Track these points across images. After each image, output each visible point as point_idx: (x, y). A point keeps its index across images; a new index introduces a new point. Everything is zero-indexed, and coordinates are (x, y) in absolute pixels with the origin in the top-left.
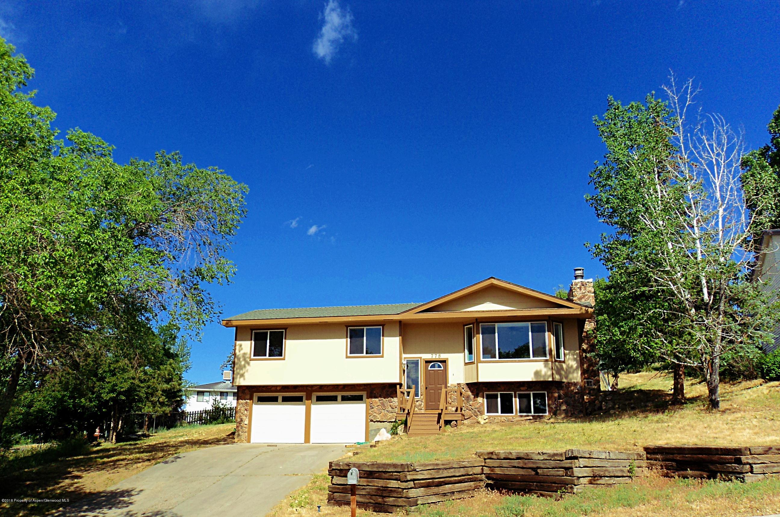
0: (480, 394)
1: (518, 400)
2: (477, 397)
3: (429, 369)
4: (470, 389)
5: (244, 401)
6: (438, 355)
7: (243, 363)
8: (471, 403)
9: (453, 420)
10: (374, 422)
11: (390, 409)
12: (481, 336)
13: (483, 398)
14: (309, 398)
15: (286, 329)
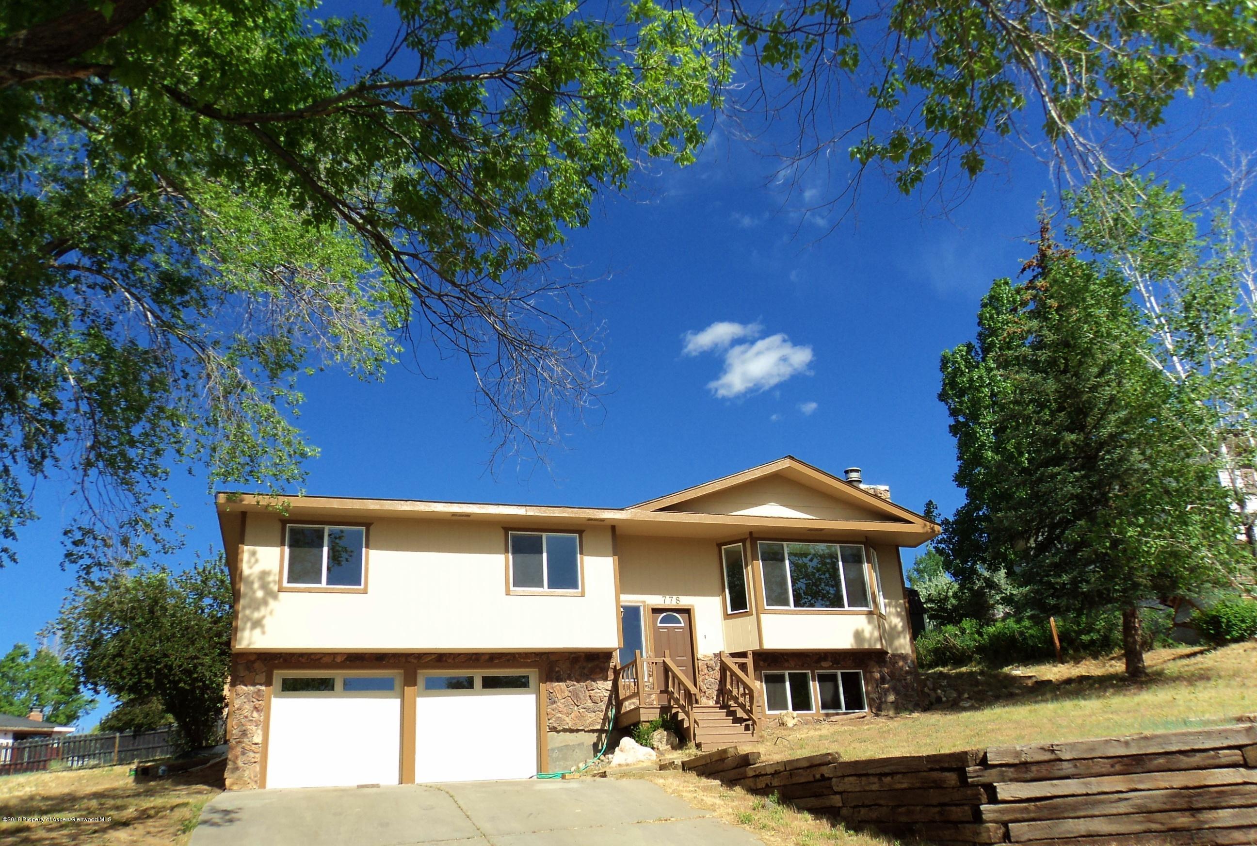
1: (817, 685)
3: (659, 624)
5: (251, 688)
6: (675, 597)
7: (260, 594)
10: (558, 732)
11: (589, 704)
12: (760, 564)
13: (761, 681)
14: (410, 680)
15: (368, 526)
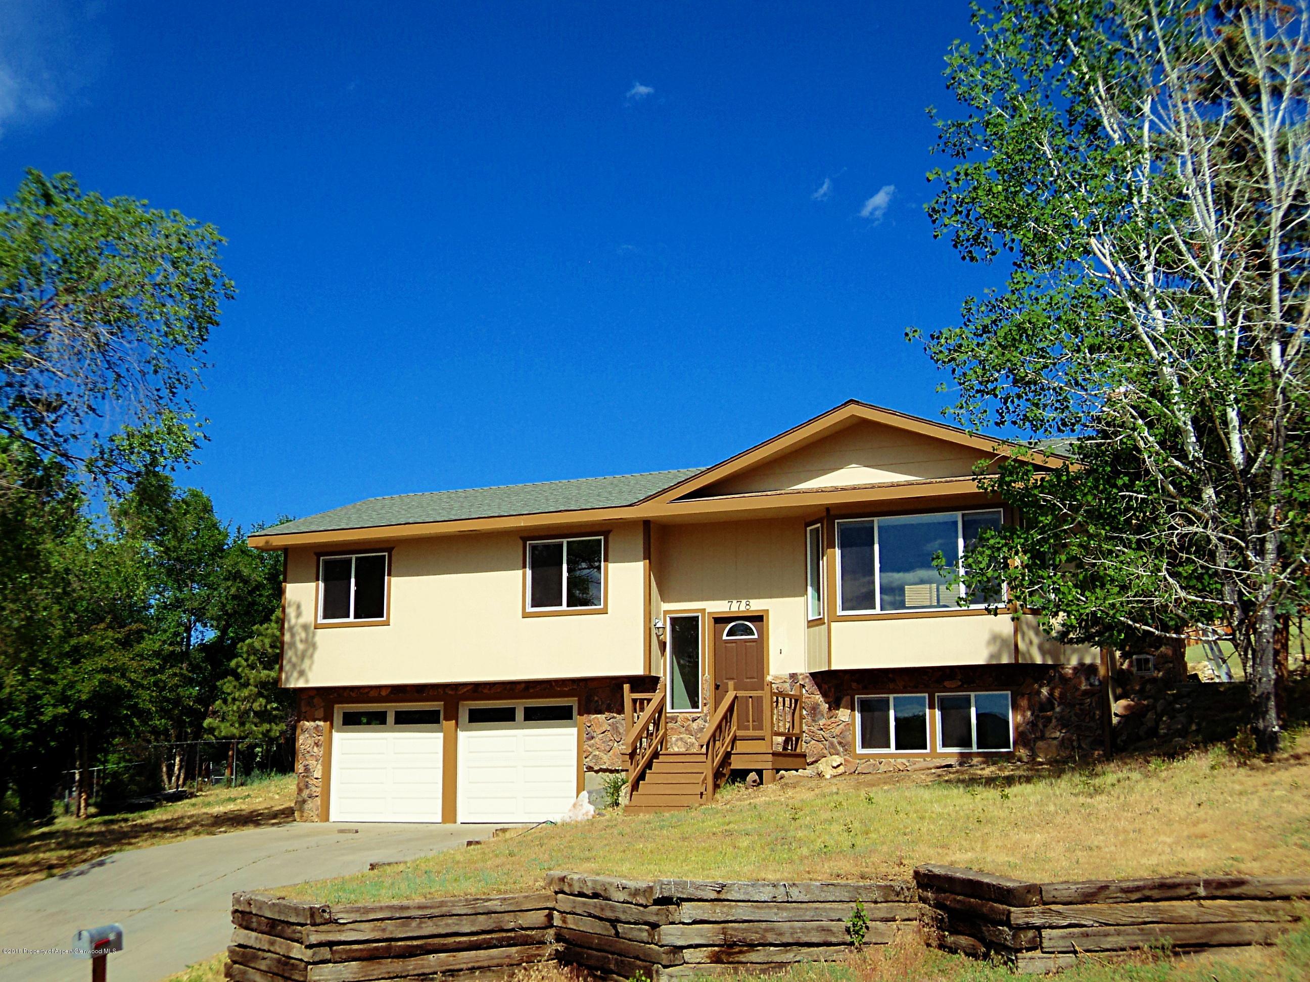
0: (846, 700)
1: (938, 713)
2: (838, 707)
3: (725, 637)
4: (820, 688)
5: (312, 723)
6: (744, 602)
8: (821, 722)
9: (751, 771)
10: (597, 772)
12: (838, 552)
13: (853, 710)
14: (452, 715)
15: (390, 550)
